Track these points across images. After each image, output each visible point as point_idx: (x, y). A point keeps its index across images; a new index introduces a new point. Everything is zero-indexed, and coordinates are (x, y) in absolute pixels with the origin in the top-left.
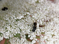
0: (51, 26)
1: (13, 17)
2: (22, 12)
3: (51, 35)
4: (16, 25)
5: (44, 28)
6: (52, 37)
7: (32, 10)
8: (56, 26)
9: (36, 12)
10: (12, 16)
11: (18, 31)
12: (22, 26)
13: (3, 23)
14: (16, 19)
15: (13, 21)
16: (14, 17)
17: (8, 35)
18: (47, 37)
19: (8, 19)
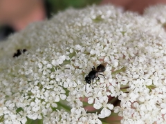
0: (140, 65)
1: (41, 63)
2: (62, 47)
3: (145, 86)
4: (52, 82)
5: (124, 74)
6: (151, 91)
7: (87, 38)
8: (154, 64)
9: (97, 40)
10: (40, 60)
11: (59, 93)
12: (68, 80)
13: (21, 83)
14: (49, 66)
15: (44, 73)
16: (45, 62)
17: (38, 108)
18: (137, 95)
19: (32, 71)
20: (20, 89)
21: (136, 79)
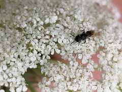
1: (35, 19)
5: (101, 38)
6: (119, 53)
10: (34, 17)
12: (63, 37)
16: (39, 19)
17: (35, 59)
18: (112, 56)
20: (19, 40)
21: (111, 43)
